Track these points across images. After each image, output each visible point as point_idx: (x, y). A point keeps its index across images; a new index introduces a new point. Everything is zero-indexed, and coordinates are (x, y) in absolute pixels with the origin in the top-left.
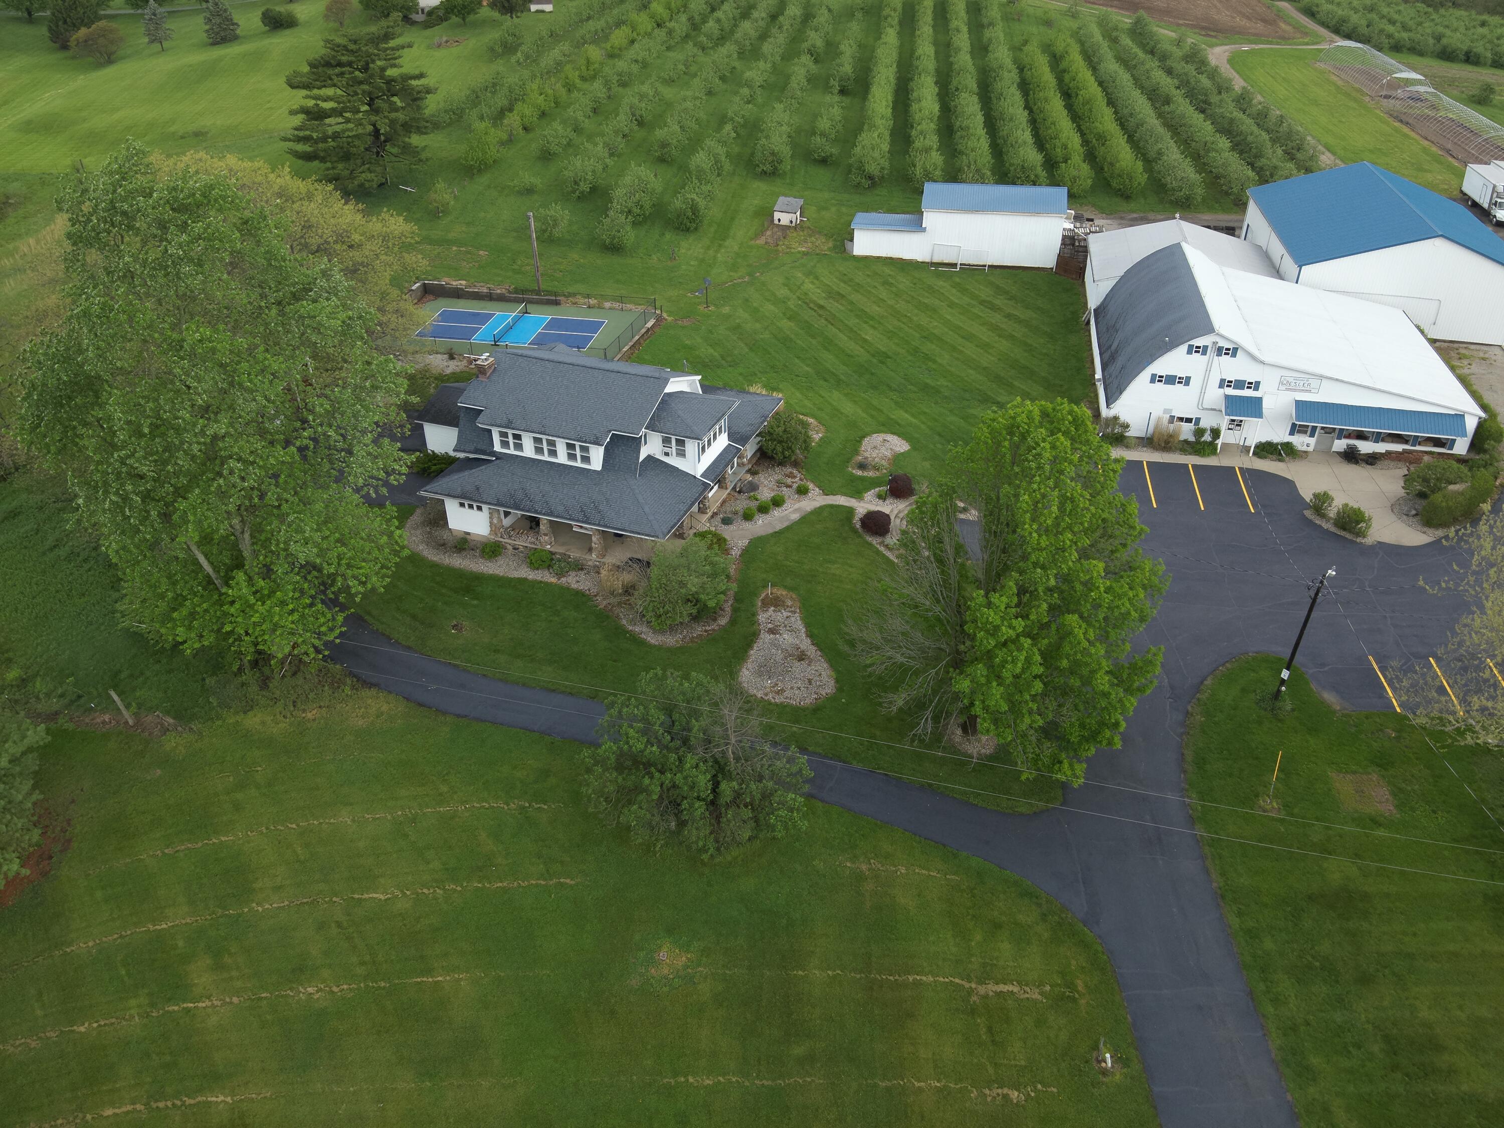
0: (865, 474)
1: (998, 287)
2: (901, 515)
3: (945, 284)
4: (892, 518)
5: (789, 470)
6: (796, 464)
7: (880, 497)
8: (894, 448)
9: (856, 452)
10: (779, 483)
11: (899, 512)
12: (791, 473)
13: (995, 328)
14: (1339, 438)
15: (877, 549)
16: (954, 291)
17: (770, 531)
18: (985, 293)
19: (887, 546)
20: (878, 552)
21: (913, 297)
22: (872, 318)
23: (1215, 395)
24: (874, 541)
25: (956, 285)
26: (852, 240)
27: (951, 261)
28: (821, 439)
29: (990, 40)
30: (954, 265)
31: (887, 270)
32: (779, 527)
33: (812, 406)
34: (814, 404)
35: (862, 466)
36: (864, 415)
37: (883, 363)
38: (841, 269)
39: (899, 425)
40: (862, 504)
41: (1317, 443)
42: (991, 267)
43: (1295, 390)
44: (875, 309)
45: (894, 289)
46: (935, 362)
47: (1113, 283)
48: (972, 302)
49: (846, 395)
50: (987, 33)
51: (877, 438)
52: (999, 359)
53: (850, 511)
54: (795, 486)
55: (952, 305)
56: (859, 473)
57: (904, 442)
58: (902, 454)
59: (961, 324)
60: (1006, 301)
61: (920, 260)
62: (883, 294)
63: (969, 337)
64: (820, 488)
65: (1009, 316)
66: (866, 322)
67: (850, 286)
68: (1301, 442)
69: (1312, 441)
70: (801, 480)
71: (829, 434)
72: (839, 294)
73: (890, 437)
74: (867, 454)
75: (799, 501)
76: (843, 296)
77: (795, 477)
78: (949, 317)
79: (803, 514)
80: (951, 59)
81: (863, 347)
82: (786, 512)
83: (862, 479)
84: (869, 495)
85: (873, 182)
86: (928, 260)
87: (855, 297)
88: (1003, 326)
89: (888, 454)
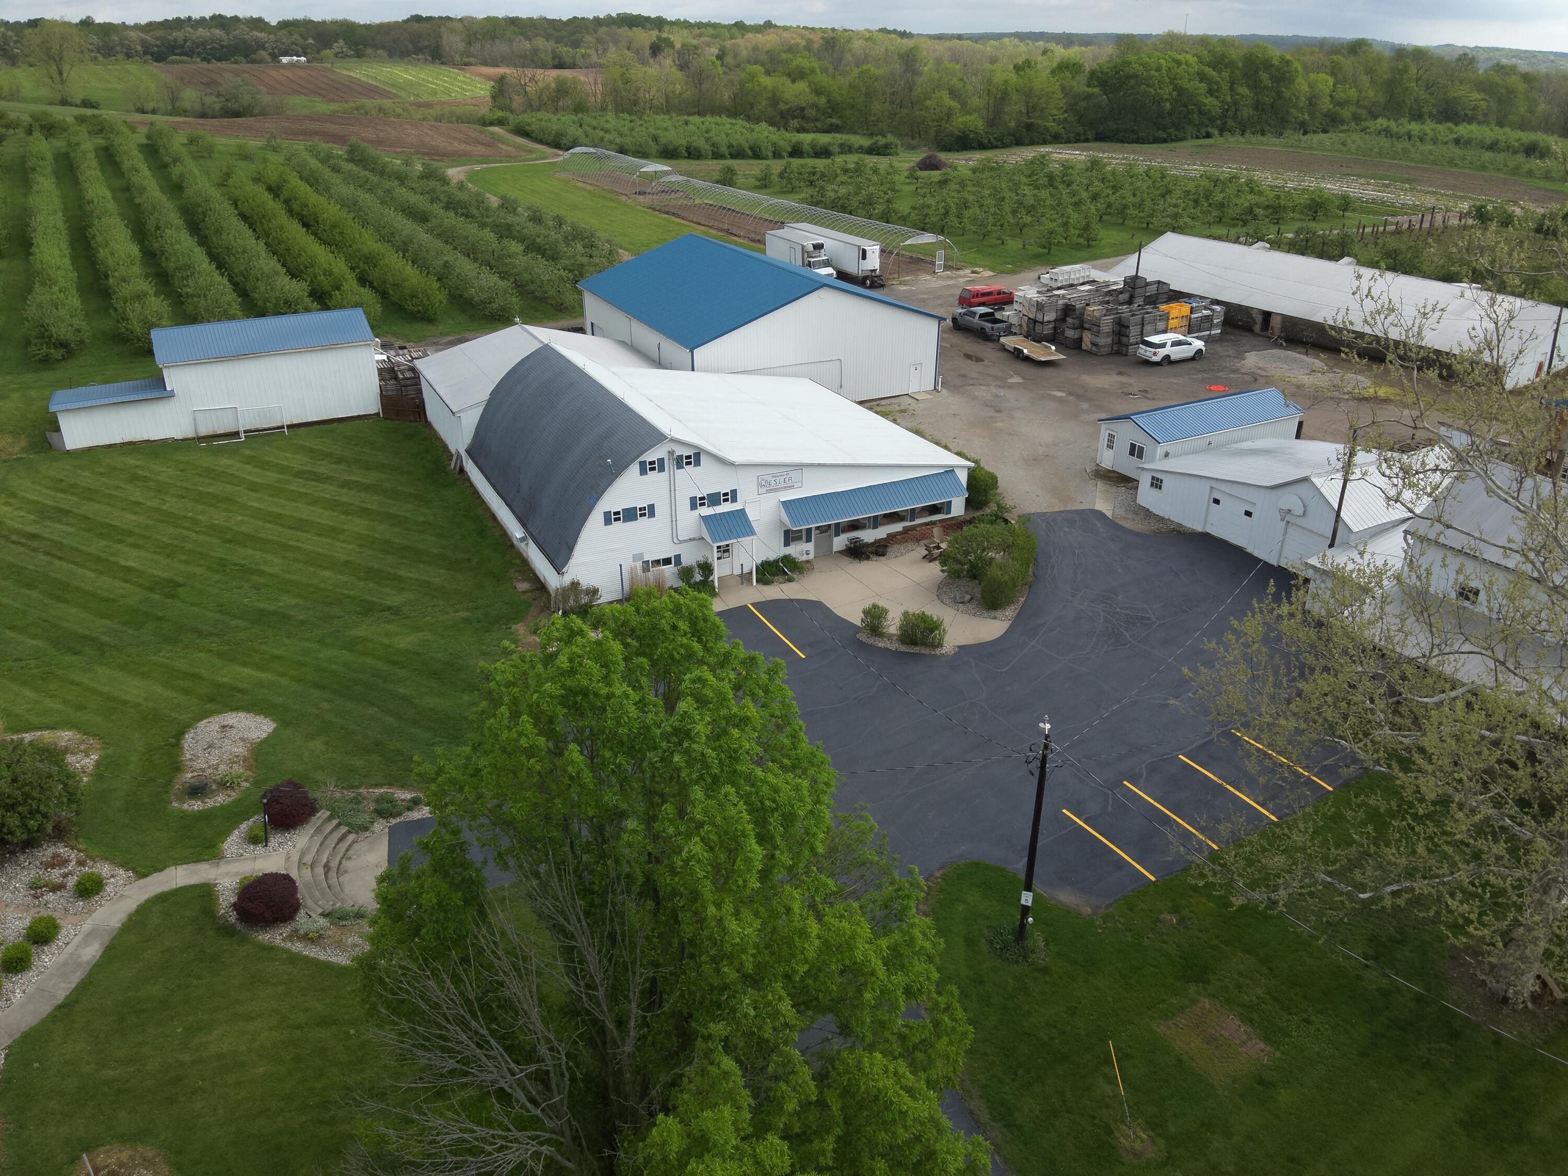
0: (210, 803)
1: (312, 450)
2: (308, 858)
3: (230, 462)
4: (294, 874)
5: (48, 851)
6: (60, 833)
7: (254, 839)
8: (246, 735)
9: (178, 768)
10: (36, 887)
11: (303, 853)
12: (56, 856)
13: (333, 505)
14: (837, 535)
15: (288, 951)
16: (249, 468)
17: (46, 1008)
18: (298, 461)
19: (307, 938)
20: (294, 958)
21: (187, 489)
22: (130, 533)
23: (689, 521)
24: (276, 937)
25: (249, 460)
26: (58, 429)
27: (228, 430)
28: (98, 764)
29: (182, 176)
30: (236, 434)
31: (131, 461)
32: (62, 991)
33: (61, 707)
34: (65, 702)
35: (197, 791)
36: (167, 693)
37: (173, 596)
38: (52, 473)
39: (240, 691)
40: (224, 868)
41: (816, 547)
42: (290, 427)
43: (776, 490)
44: (129, 519)
45: (151, 484)
46: (261, 573)
47: (480, 410)
48: (282, 477)
49: (123, 667)
50: (176, 171)
51: (208, 728)
52: (361, 546)
53: (206, 892)
54: (72, 882)
55: (254, 487)
56: (196, 806)
57: (260, 719)
58: (265, 741)
59: (279, 510)
60: (334, 466)
61: (179, 436)
62: (135, 493)
63: (301, 525)
64: (125, 865)
65: (345, 484)
66: (120, 542)
67: (73, 494)
68: (801, 551)
69: (810, 546)
70: (81, 863)
71: (111, 751)
72: (60, 510)
73: (231, 718)
74: (200, 764)
75: (90, 912)
76: (67, 512)
77: (66, 862)
78: (256, 505)
79: (107, 939)
80: (137, 201)
81: (127, 581)
82: (69, 949)
83: (205, 816)
84: (233, 843)
85: (67, 350)
86: (191, 434)
87: (89, 508)
88: (344, 499)
89: (240, 750)
